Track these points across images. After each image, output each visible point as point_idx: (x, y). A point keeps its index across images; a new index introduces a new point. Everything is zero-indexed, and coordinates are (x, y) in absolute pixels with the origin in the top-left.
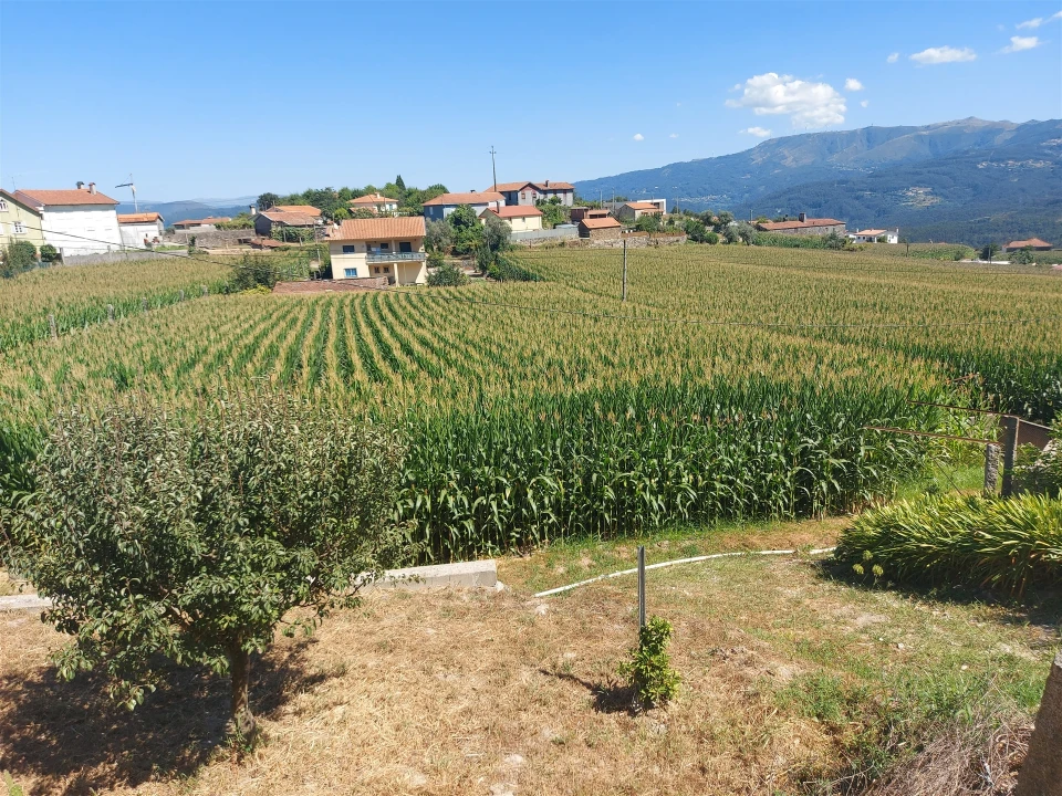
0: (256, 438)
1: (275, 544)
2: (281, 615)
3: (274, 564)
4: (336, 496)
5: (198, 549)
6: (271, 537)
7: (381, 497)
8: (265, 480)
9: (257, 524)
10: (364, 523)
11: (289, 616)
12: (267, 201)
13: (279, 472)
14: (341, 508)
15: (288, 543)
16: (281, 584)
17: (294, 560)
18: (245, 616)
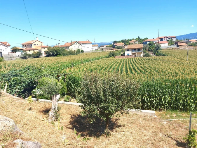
0: (114, 80)
1: (115, 99)
2: (115, 112)
3: (115, 103)
4: (126, 93)
5: (103, 98)
6: (115, 98)
7: (134, 94)
8: (114, 88)
9: (113, 96)
10: (131, 99)
11: (116, 113)
12: (115, 42)
13: (117, 87)
14: (127, 95)
15: (117, 100)
16: (116, 107)
17: (118, 103)
18: (109, 111)
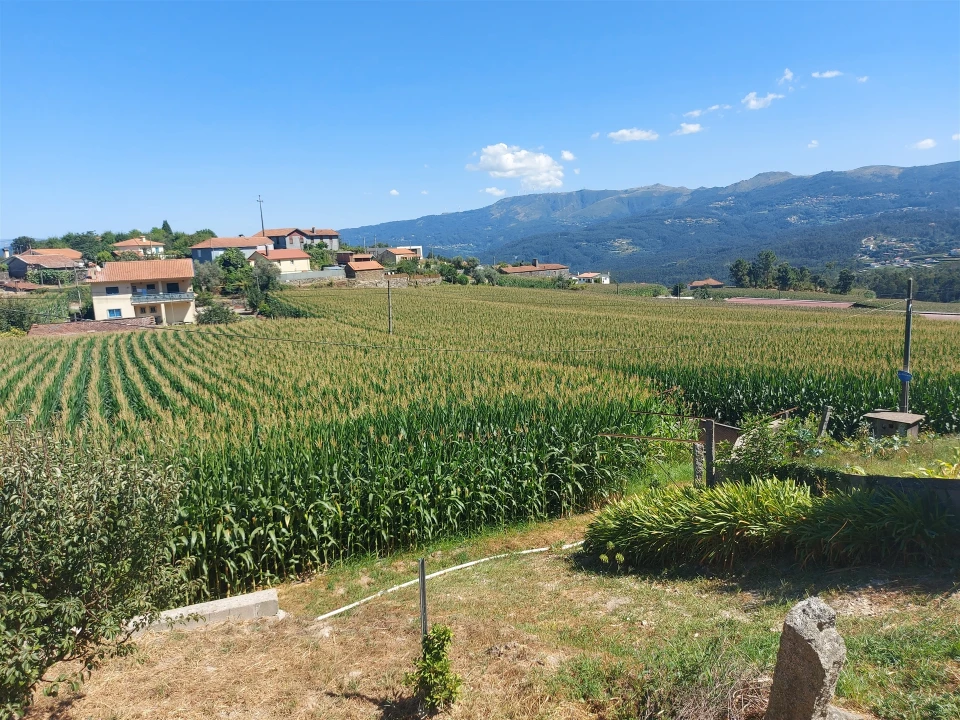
0: (12, 484)
1: (35, 596)
2: (42, 672)
3: (34, 618)
4: (105, 540)
6: (29, 589)
7: (156, 537)
8: (23, 528)
9: (13, 577)
10: (137, 565)
11: (51, 674)
13: (39, 519)
14: (110, 553)
15: (50, 594)
16: (42, 640)
17: (58, 612)
